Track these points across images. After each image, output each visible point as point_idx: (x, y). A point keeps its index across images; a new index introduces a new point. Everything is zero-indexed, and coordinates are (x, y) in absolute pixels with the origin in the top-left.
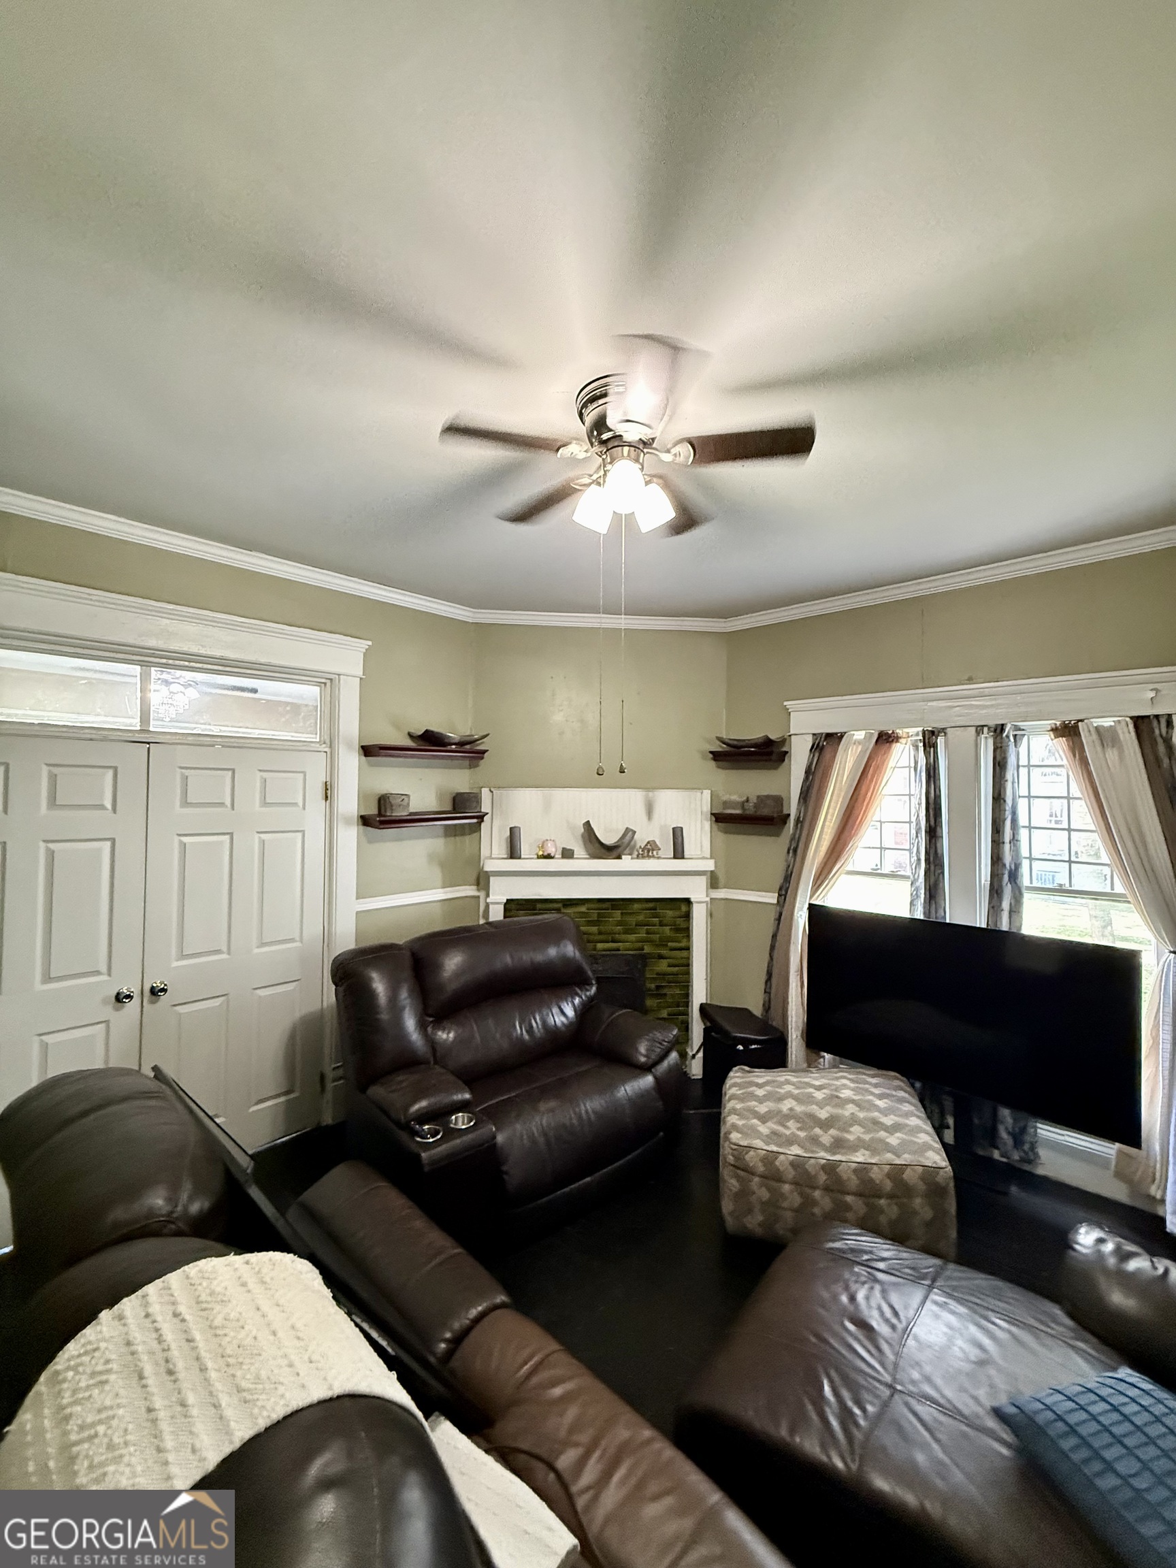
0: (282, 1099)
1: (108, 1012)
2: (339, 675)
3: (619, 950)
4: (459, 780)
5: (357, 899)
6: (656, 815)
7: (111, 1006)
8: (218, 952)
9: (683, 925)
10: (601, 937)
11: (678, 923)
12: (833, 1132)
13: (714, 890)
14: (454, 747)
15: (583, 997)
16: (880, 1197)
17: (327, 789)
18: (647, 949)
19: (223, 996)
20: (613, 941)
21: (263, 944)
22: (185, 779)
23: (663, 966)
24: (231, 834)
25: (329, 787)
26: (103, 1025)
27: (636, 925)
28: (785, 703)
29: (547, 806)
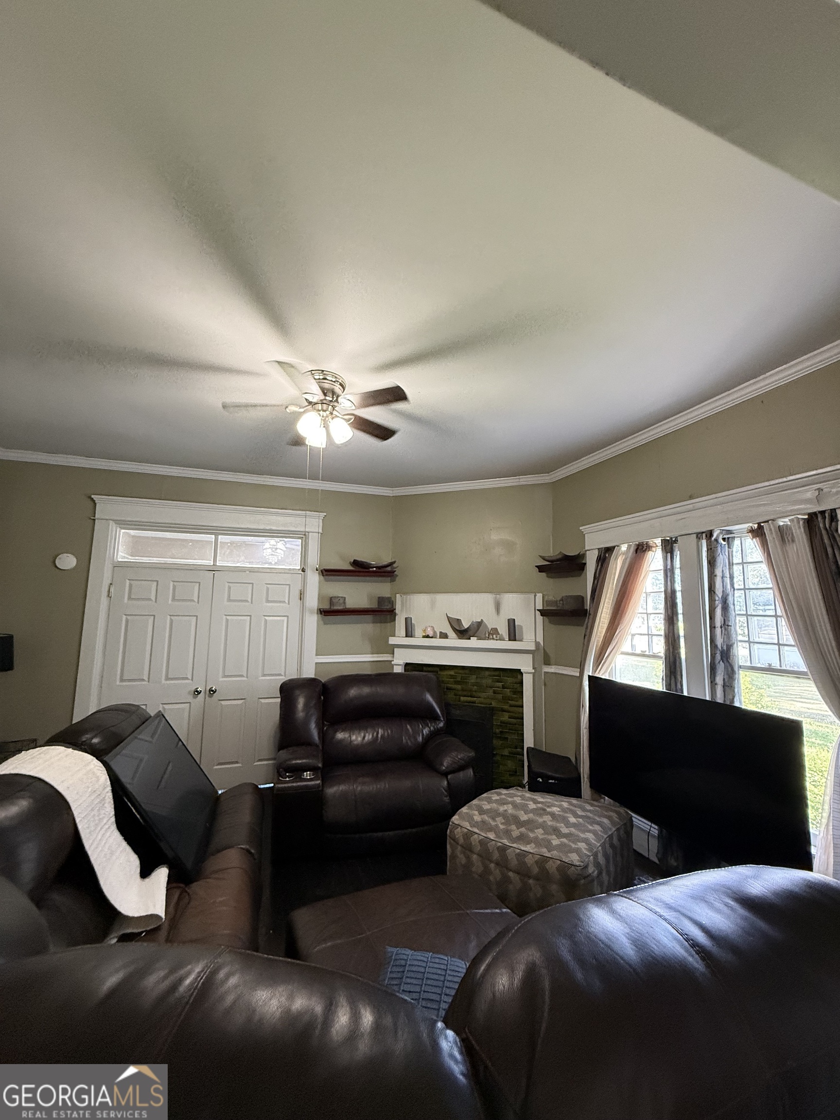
0: (271, 762)
1: (190, 699)
2: (308, 532)
3: (475, 703)
4: (382, 589)
5: (316, 655)
6: (502, 611)
7: (192, 696)
8: (242, 676)
9: (519, 689)
10: (465, 693)
11: (515, 687)
12: (523, 830)
13: (545, 666)
14: (375, 569)
15: (432, 728)
16: (529, 877)
17: (301, 594)
18: (494, 704)
19: (242, 699)
20: (472, 697)
21: (264, 675)
22: (230, 588)
23: (505, 717)
24: (250, 616)
25: (302, 593)
26: (188, 704)
27: (487, 687)
28: (581, 528)
29: (433, 604)
